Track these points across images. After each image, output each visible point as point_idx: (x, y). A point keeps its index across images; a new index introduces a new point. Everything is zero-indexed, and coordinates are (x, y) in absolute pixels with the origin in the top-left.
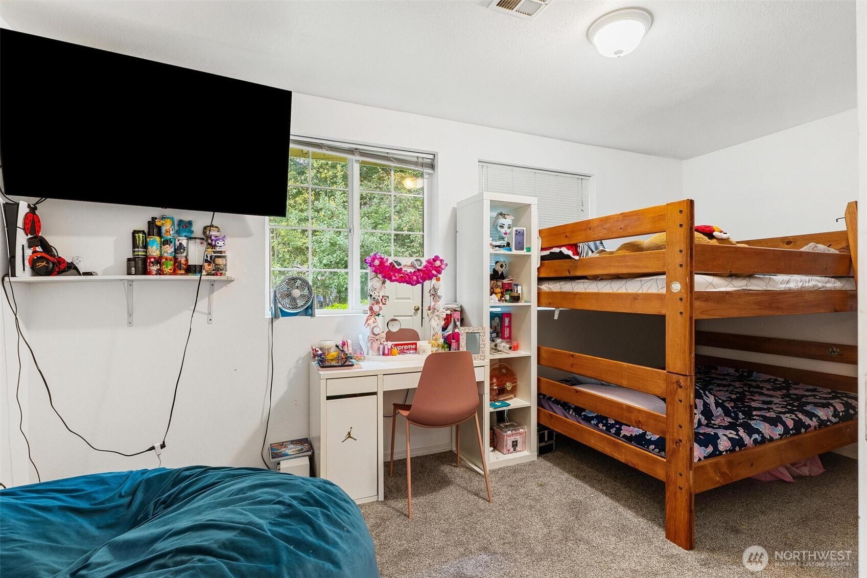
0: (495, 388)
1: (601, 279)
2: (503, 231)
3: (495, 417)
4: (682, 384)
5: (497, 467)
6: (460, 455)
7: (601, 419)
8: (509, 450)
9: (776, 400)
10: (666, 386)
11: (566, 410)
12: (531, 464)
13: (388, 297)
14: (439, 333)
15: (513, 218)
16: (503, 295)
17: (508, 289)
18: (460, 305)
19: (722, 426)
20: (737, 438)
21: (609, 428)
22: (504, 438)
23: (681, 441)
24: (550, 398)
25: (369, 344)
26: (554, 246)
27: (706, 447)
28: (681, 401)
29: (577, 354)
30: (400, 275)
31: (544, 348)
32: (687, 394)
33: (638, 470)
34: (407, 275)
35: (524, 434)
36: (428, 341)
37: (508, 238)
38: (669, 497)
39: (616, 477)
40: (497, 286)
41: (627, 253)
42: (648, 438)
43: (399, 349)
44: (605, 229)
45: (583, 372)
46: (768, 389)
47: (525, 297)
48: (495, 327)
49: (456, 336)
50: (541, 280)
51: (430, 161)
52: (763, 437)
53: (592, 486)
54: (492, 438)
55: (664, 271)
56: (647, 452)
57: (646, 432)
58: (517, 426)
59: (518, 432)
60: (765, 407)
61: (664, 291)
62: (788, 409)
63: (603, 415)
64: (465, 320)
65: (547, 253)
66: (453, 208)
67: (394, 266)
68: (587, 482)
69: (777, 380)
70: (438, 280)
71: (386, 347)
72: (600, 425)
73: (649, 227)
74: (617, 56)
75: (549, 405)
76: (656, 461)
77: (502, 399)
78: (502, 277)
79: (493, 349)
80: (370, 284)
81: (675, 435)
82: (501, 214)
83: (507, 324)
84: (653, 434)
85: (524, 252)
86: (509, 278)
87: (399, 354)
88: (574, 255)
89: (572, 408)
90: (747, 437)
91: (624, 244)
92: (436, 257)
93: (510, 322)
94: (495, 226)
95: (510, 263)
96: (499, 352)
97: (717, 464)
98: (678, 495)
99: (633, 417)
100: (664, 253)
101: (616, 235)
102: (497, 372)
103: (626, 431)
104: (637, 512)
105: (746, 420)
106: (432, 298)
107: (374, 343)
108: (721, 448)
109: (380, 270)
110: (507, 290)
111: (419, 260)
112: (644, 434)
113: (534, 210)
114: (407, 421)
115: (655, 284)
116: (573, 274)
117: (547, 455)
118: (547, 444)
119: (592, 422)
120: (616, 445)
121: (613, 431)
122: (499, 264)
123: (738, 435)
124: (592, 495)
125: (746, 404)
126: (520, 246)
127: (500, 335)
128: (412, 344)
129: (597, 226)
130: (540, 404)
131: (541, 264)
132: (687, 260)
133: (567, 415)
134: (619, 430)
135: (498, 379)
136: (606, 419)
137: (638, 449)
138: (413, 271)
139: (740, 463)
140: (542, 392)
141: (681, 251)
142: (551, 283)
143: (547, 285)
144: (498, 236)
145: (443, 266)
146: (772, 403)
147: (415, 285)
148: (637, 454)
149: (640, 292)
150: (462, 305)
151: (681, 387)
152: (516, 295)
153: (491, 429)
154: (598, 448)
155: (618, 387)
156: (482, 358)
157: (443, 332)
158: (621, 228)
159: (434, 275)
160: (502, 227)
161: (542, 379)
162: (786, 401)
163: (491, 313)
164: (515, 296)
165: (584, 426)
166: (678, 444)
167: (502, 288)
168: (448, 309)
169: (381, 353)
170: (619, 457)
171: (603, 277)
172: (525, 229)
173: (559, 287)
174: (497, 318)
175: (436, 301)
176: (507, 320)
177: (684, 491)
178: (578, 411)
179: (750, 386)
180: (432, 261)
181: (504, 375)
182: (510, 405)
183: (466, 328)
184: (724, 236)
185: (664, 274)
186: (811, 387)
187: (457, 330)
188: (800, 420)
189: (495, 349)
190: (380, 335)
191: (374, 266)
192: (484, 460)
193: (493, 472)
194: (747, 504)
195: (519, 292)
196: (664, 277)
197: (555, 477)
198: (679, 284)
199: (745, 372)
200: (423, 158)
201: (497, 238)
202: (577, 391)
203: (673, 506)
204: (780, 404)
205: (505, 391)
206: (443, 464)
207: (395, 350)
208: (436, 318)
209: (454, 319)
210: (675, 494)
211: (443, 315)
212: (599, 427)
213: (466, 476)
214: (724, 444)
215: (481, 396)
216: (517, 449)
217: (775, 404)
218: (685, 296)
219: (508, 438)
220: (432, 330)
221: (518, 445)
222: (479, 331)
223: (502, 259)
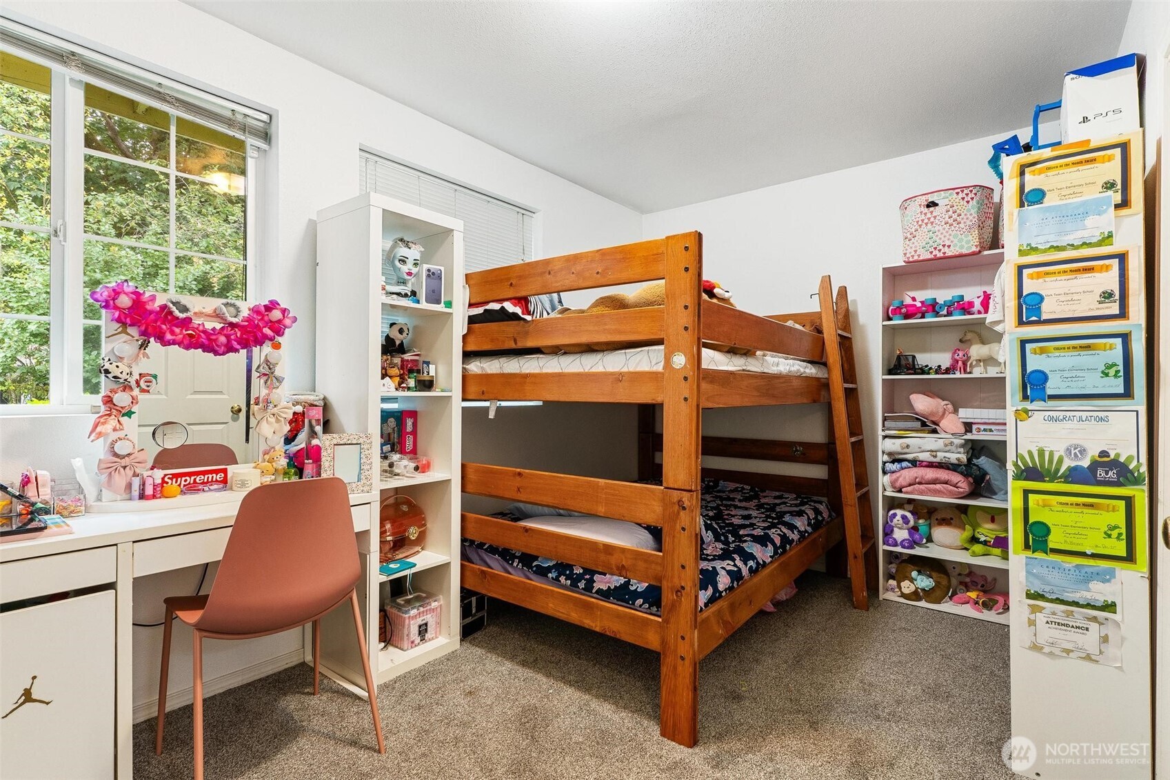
0: (389, 538)
1: (565, 353)
2: (405, 268)
3: (388, 588)
4: (686, 504)
5: (393, 676)
6: (321, 669)
7: (563, 568)
8: (413, 642)
9: (754, 513)
10: (664, 510)
11: (507, 561)
12: (450, 657)
13: (155, 377)
14: (277, 448)
15: (423, 250)
16: (402, 379)
17: (410, 369)
18: (322, 397)
19: (716, 555)
20: (736, 569)
21: (575, 580)
22: (404, 622)
23: (683, 588)
24: (481, 545)
25: (104, 476)
26: (491, 299)
27: (706, 590)
28: (684, 529)
29: (527, 471)
30: (185, 332)
31: (472, 466)
32: (692, 518)
33: (619, 640)
34: (205, 332)
35: (439, 609)
36: (254, 465)
37: (413, 284)
38: (666, 675)
39: (579, 652)
40: (393, 366)
41: (606, 311)
42: (632, 588)
43: (183, 483)
44: (573, 273)
45: (532, 498)
46: (740, 501)
47: (441, 382)
48: (389, 434)
49: (314, 454)
50: (468, 355)
51: (261, 124)
52: (758, 563)
53: (548, 675)
54: (383, 626)
55: (662, 337)
56: (633, 611)
57: (629, 581)
58: (426, 598)
59: (429, 607)
60: (747, 522)
61: (660, 368)
62: (769, 522)
63: (565, 562)
64: (333, 424)
65: (480, 310)
66: (310, 220)
67: (171, 313)
68: (539, 670)
69: (744, 489)
70: (277, 346)
71: (149, 482)
72: (562, 579)
73: (637, 271)
75: (479, 556)
76: (646, 623)
77: (401, 556)
78: (401, 349)
79: (386, 471)
80: (105, 348)
81: (676, 580)
82: (401, 240)
83: (409, 428)
84: (640, 581)
85: (440, 308)
86: (414, 352)
87: (183, 493)
88: (523, 314)
89: (517, 557)
90: (744, 566)
91: (601, 298)
92: (271, 302)
93: (415, 425)
94: (390, 259)
95: (415, 327)
96: (397, 477)
97: (719, 611)
98: (680, 669)
99: (614, 560)
100: (662, 311)
101: (590, 284)
102: (391, 512)
103: (601, 583)
104: (616, 704)
105: (738, 544)
106: (262, 381)
107: (116, 476)
108: (721, 587)
109: (132, 319)
110: (411, 371)
111: (233, 305)
112: (628, 583)
113: (458, 240)
114: (197, 634)
115: (646, 357)
116: (520, 345)
117: (476, 635)
118: (476, 618)
119: (550, 575)
120: (588, 607)
121: (582, 585)
122: (396, 328)
123: (735, 565)
124: (551, 691)
125: (727, 522)
126: (434, 297)
127: (397, 447)
128: (216, 472)
129: (561, 269)
130: (464, 556)
131: (469, 329)
132: (694, 321)
133: (510, 569)
134: (590, 583)
135: (393, 523)
136: (570, 567)
137: (620, 608)
138: (219, 326)
139: (740, 604)
140: (469, 537)
141: (686, 307)
142: (483, 360)
143: (478, 363)
144: (395, 278)
145: (287, 322)
146: (752, 518)
147: (223, 354)
148: (619, 616)
149: (625, 370)
150: (328, 396)
151: (684, 508)
152: (427, 378)
153: (382, 610)
154: (561, 615)
155: (589, 516)
156: (366, 489)
157: (287, 447)
158: (598, 273)
159: (266, 337)
160: (403, 261)
161: (469, 515)
162: (763, 513)
163: (383, 411)
164: (424, 381)
165: (537, 582)
166: (679, 593)
167: (402, 368)
168: (296, 403)
169: (136, 493)
170: (591, 624)
171: (567, 349)
172: (442, 269)
173: (498, 366)
174: (392, 420)
175: (271, 388)
176: (409, 422)
177: (687, 662)
178: (527, 560)
179: (722, 499)
180: (263, 309)
181: (405, 513)
182: (415, 565)
183: (334, 435)
184: (727, 295)
185: (659, 342)
186: (777, 494)
187: (315, 442)
188: (785, 534)
189: (390, 471)
190: (132, 457)
191: (116, 308)
192: (367, 668)
193: (385, 687)
194: (739, 653)
195: (432, 373)
196: (662, 347)
197: (492, 672)
198: (683, 356)
199: (711, 481)
200: (246, 115)
201: (393, 282)
202: (526, 530)
203: (672, 687)
204: (760, 518)
205: (407, 542)
206: (285, 694)
207: (173, 486)
208: (272, 420)
209: (310, 422)
210: (675, 668)
211: (286, 413)
212: (560, 581)
213: (333, 708)
214: (723, 581)
215: (363, 558)
216: (428, 636)
217: (756, 517)
218: (691, 373)
219: (412, 622)
220: (262, 441)
221: (429, 629)
222: (361, 441)
223: (401, 320)
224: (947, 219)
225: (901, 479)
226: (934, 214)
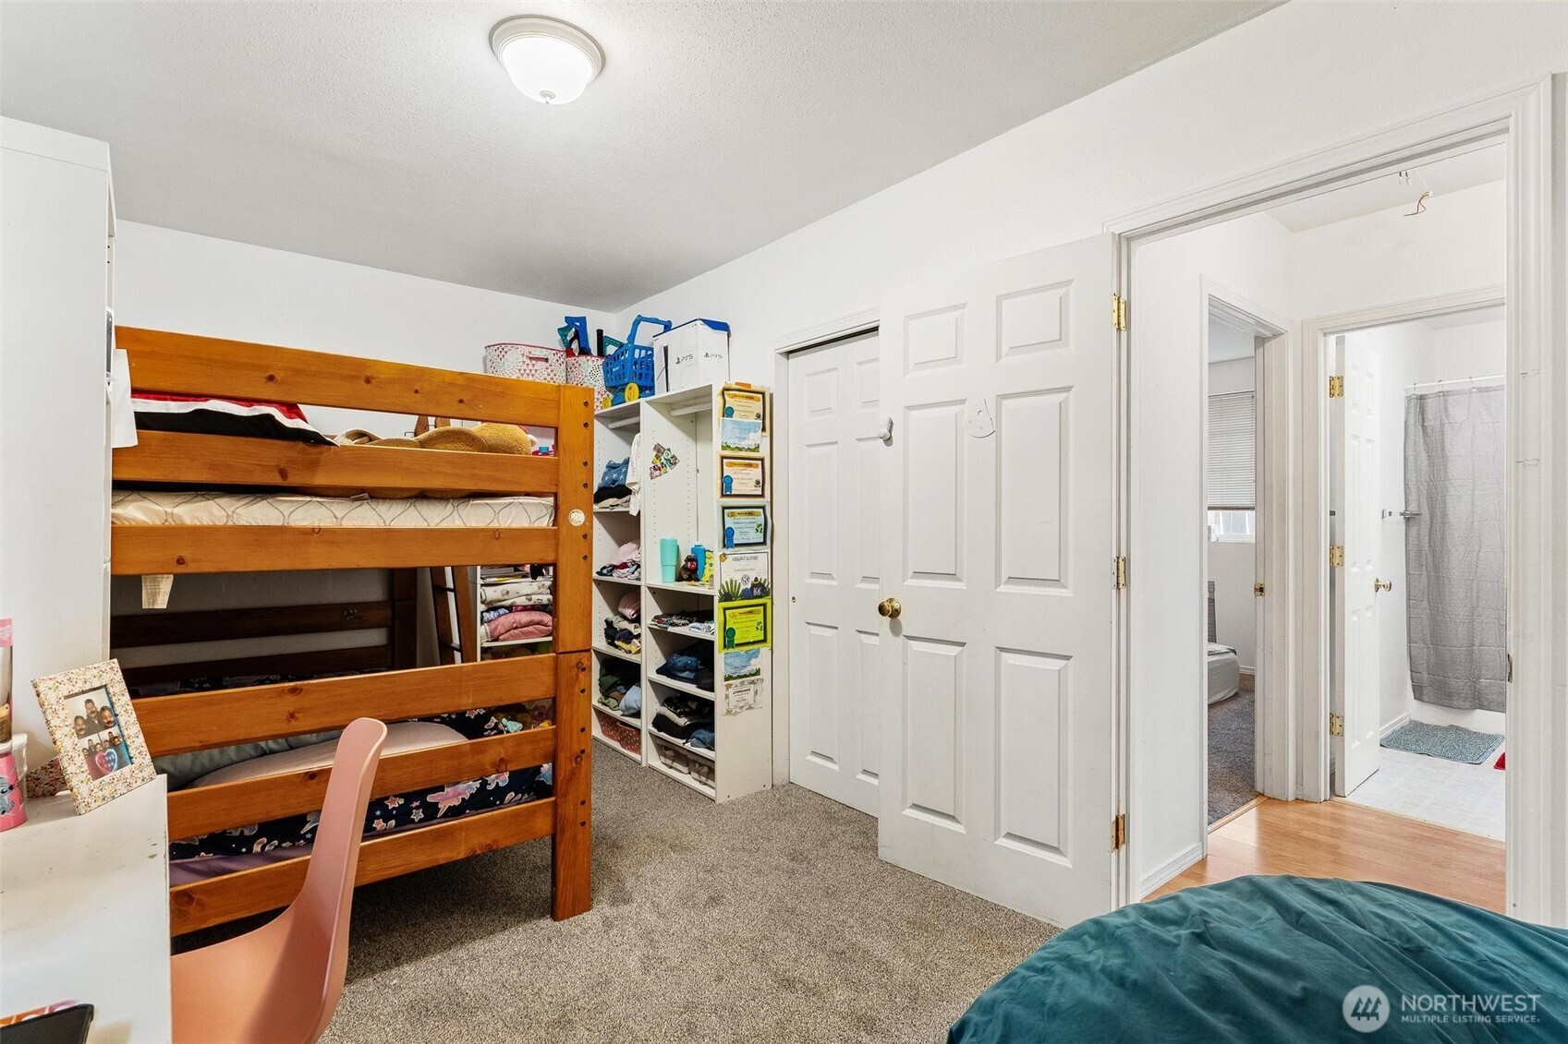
1: (373, 498)
4: (586, 664)
23: (583, 751)
28: (583, 691)
29: (313, 682)
41: (456, 451)
42: (493, 787)
55: (548, 490)
56: (506, 810)
57: (484, 780)
72: (375, 824)
74: (543, 100)
84: (499, 775)
98: (580, 836)
100: (553, 463)
101: (448, 413)
103: (447, 799)
112: (484, 785)
116: (297, 481)
121: (418, 815)
129: (393, 382)
134: (429, 807)
136: (379, 805)
141: (585, 464)
148: (494, 822)
151: (584, 669)
166: (579, 759)
170: (450, 855)
185: (546, 495)
196: (547, 500)
198: (582, 514)
212: (374, 829)
218: (591, 531)
224: (546, 375)
225: (499, 627)
226: (536, 367)
